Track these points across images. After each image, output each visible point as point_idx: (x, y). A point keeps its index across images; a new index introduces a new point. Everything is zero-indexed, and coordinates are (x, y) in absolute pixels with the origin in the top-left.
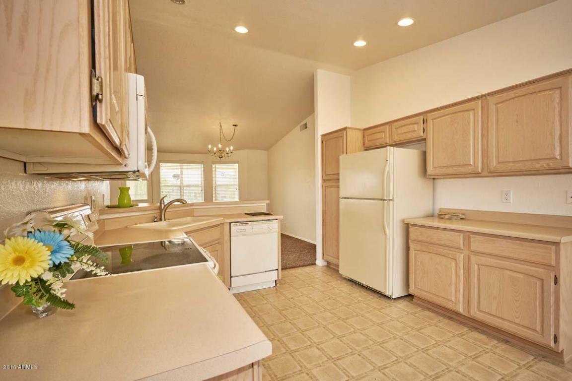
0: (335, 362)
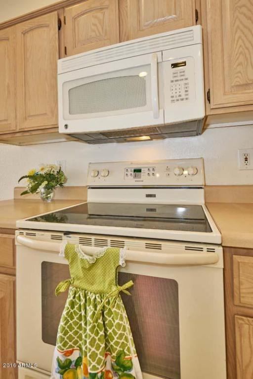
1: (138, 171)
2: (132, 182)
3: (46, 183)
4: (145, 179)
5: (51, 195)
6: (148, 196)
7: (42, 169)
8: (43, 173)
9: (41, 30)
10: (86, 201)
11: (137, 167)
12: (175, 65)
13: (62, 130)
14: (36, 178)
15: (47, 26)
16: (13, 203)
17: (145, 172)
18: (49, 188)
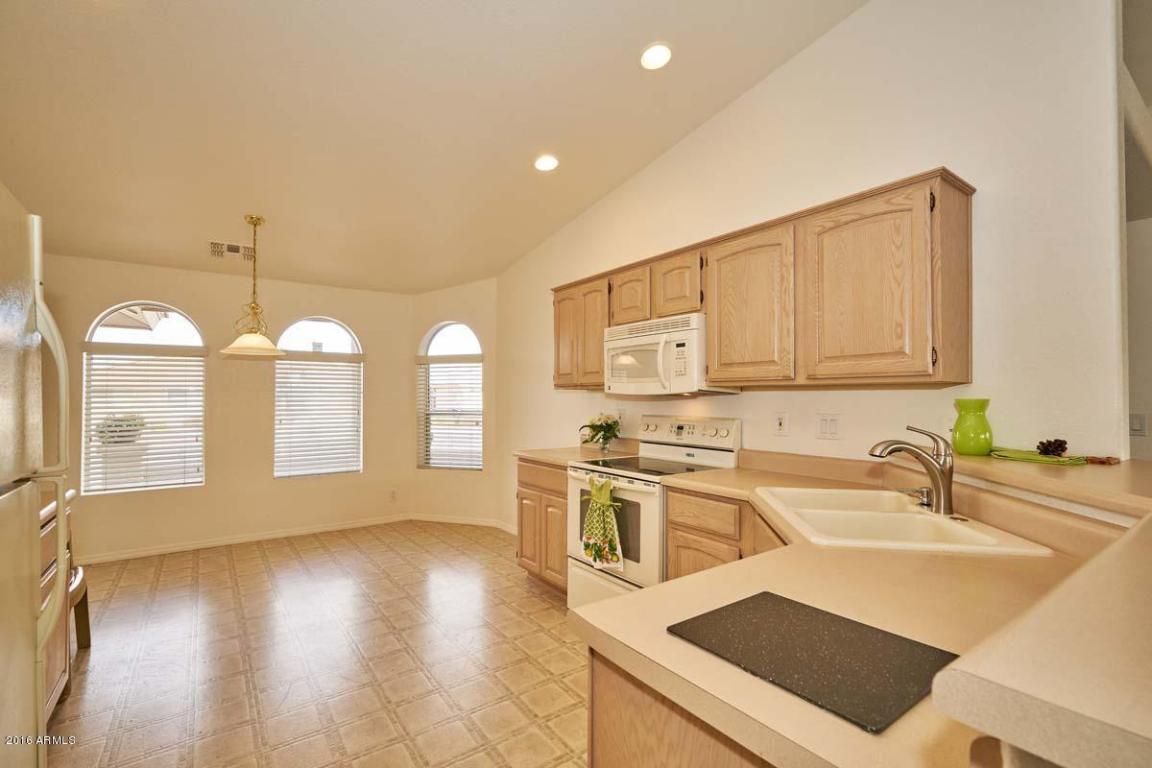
0: (580, 700)
1: (680, 428)
2: (674, 439)
3: (602, 433)
4: (686, 439)
5: (608, 446)
6: (688, 455)
7: (599, 420)
8: (599, 423)
9: (594, 294)
10: (637, 454)
11: (681, 423)
12: (678, 345)
13: (606, 390)
14: (595, 428)
15: (600, 291)
16: (579, 450)
17: (686, 429)
18: (606, 439)
